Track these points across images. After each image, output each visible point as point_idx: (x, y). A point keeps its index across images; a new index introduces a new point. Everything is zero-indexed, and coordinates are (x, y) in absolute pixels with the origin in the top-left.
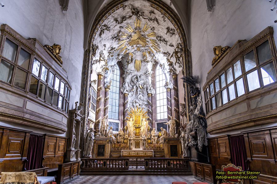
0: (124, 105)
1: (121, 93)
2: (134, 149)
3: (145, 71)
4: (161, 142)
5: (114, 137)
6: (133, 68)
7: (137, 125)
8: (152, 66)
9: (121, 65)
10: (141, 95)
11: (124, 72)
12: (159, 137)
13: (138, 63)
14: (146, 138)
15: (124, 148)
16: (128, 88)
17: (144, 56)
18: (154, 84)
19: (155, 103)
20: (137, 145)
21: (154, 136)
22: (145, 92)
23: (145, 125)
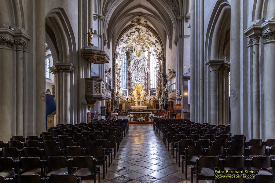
0: (130, 79)
1: (128, 71)
2: (137, 106)
3: (143, 57)
4: (151, 102)
5: (126, 100)
6: (135, 55)
7: (139, 93)
8: (147, 53)
9: (127, 53)
10: (141, 73)
11: (129, 57)
12: (150, 100)
13: (139, 52)
14: (143, 100)
15: (132, 105)
16: (132, 68)
17: (143, 48)
18: (149, 65)
19: (149, 78)
20: (139, 104)
21: (148, 99)
22: (143, 71)
23: (143, 93)
